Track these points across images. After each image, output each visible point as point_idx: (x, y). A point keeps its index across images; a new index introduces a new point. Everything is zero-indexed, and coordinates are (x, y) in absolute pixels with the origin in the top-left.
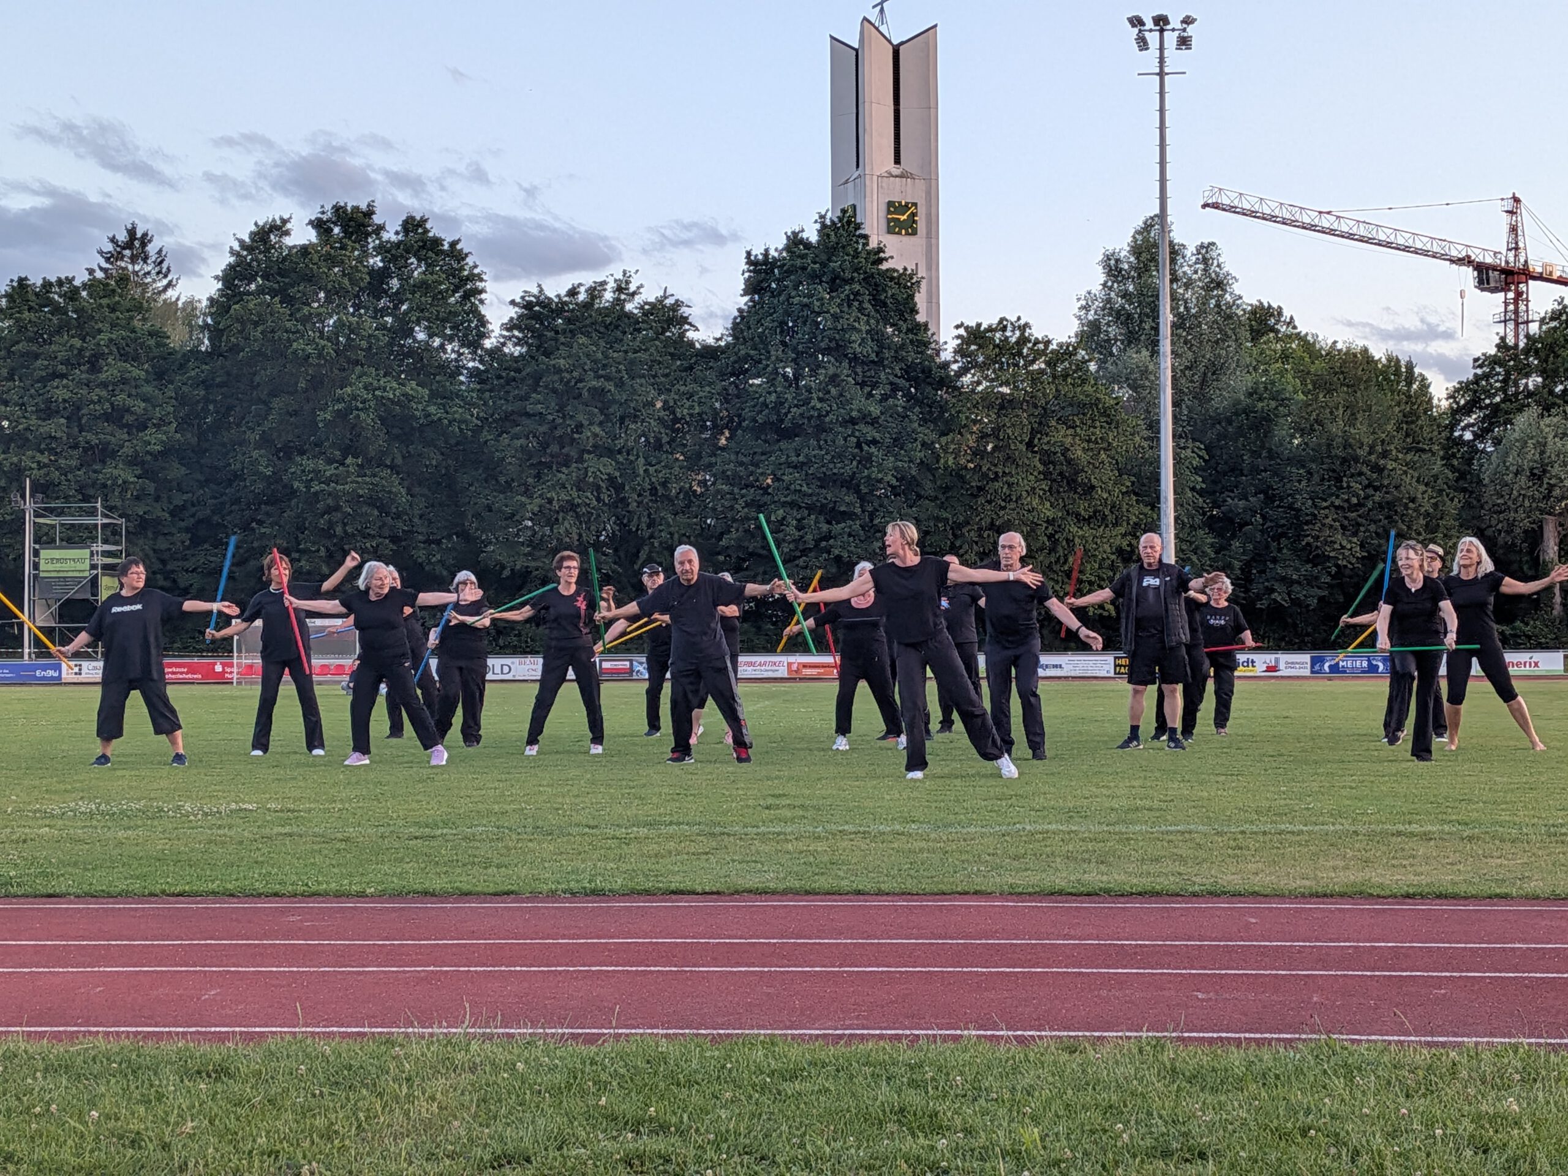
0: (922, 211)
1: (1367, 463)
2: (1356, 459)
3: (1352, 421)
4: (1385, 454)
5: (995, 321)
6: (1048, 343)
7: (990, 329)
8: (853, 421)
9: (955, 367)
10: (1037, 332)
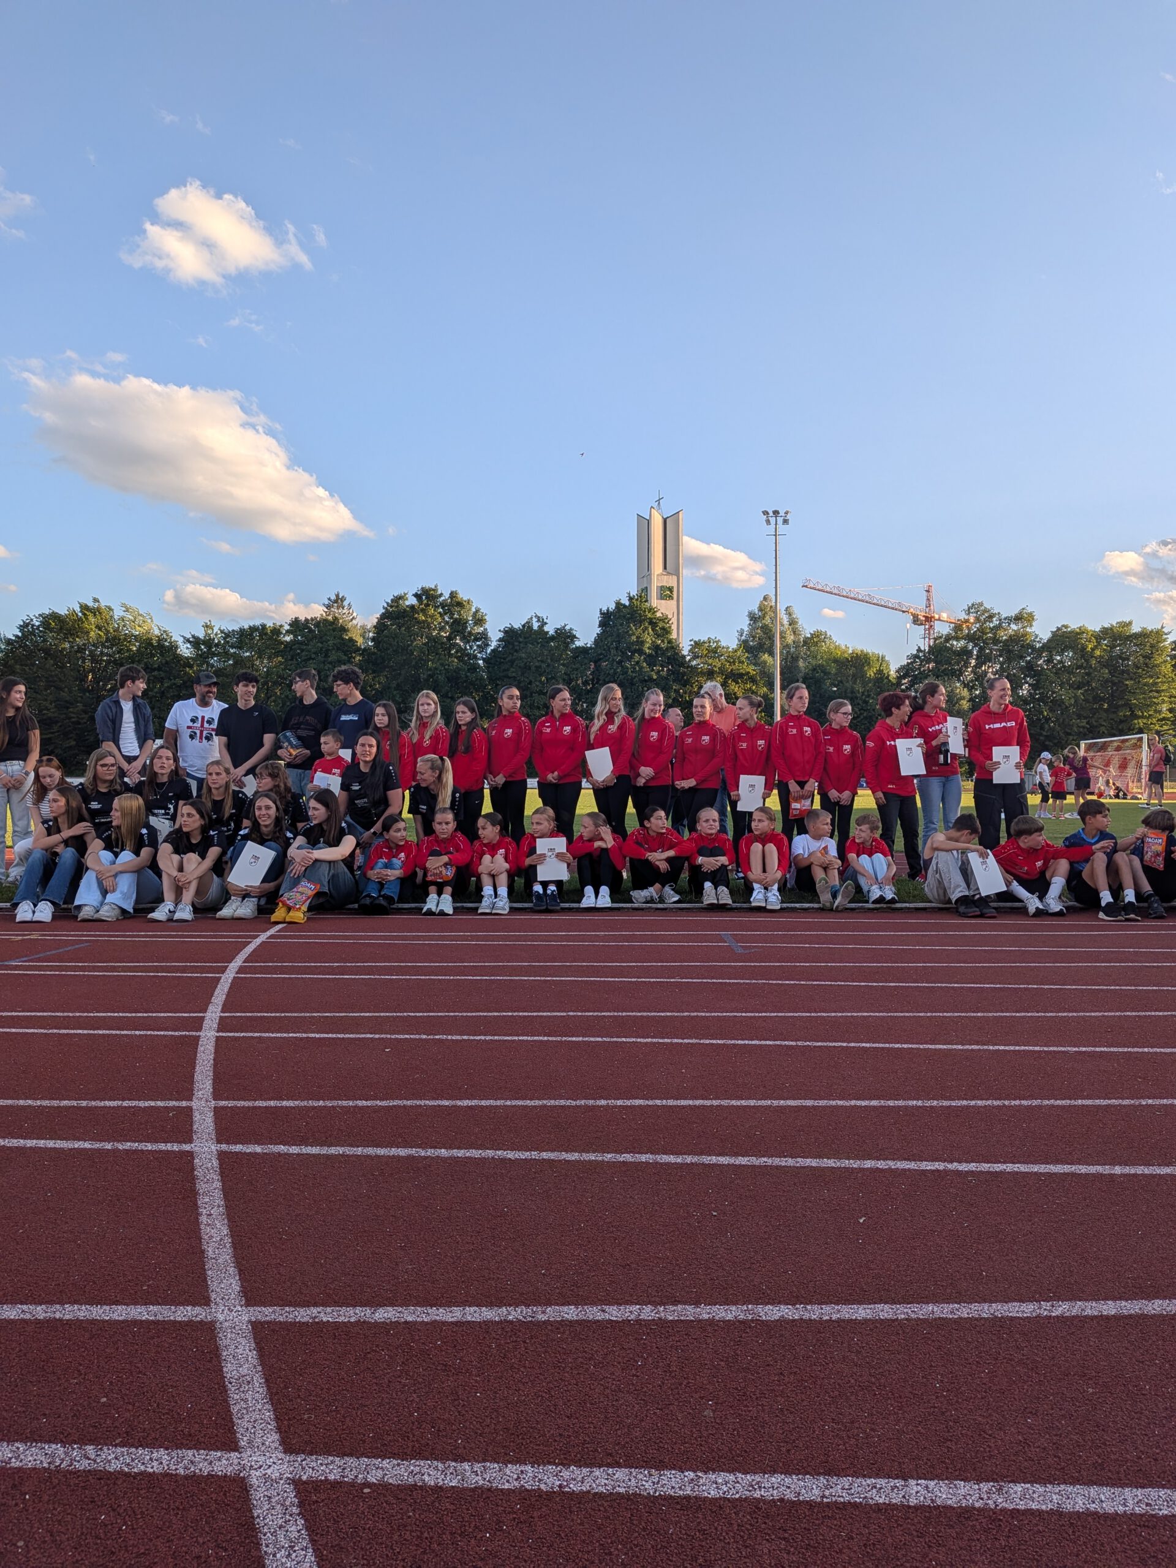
0: (675, 590)
1: (861, 699)
2: (857, 698)
3: (855, 683)
4: (869, 696)
5: (706, 639)
6: (728, 648)
7: (704, 642)
8: (646, 681)
9: (688, 658)
10: (723, 644)
